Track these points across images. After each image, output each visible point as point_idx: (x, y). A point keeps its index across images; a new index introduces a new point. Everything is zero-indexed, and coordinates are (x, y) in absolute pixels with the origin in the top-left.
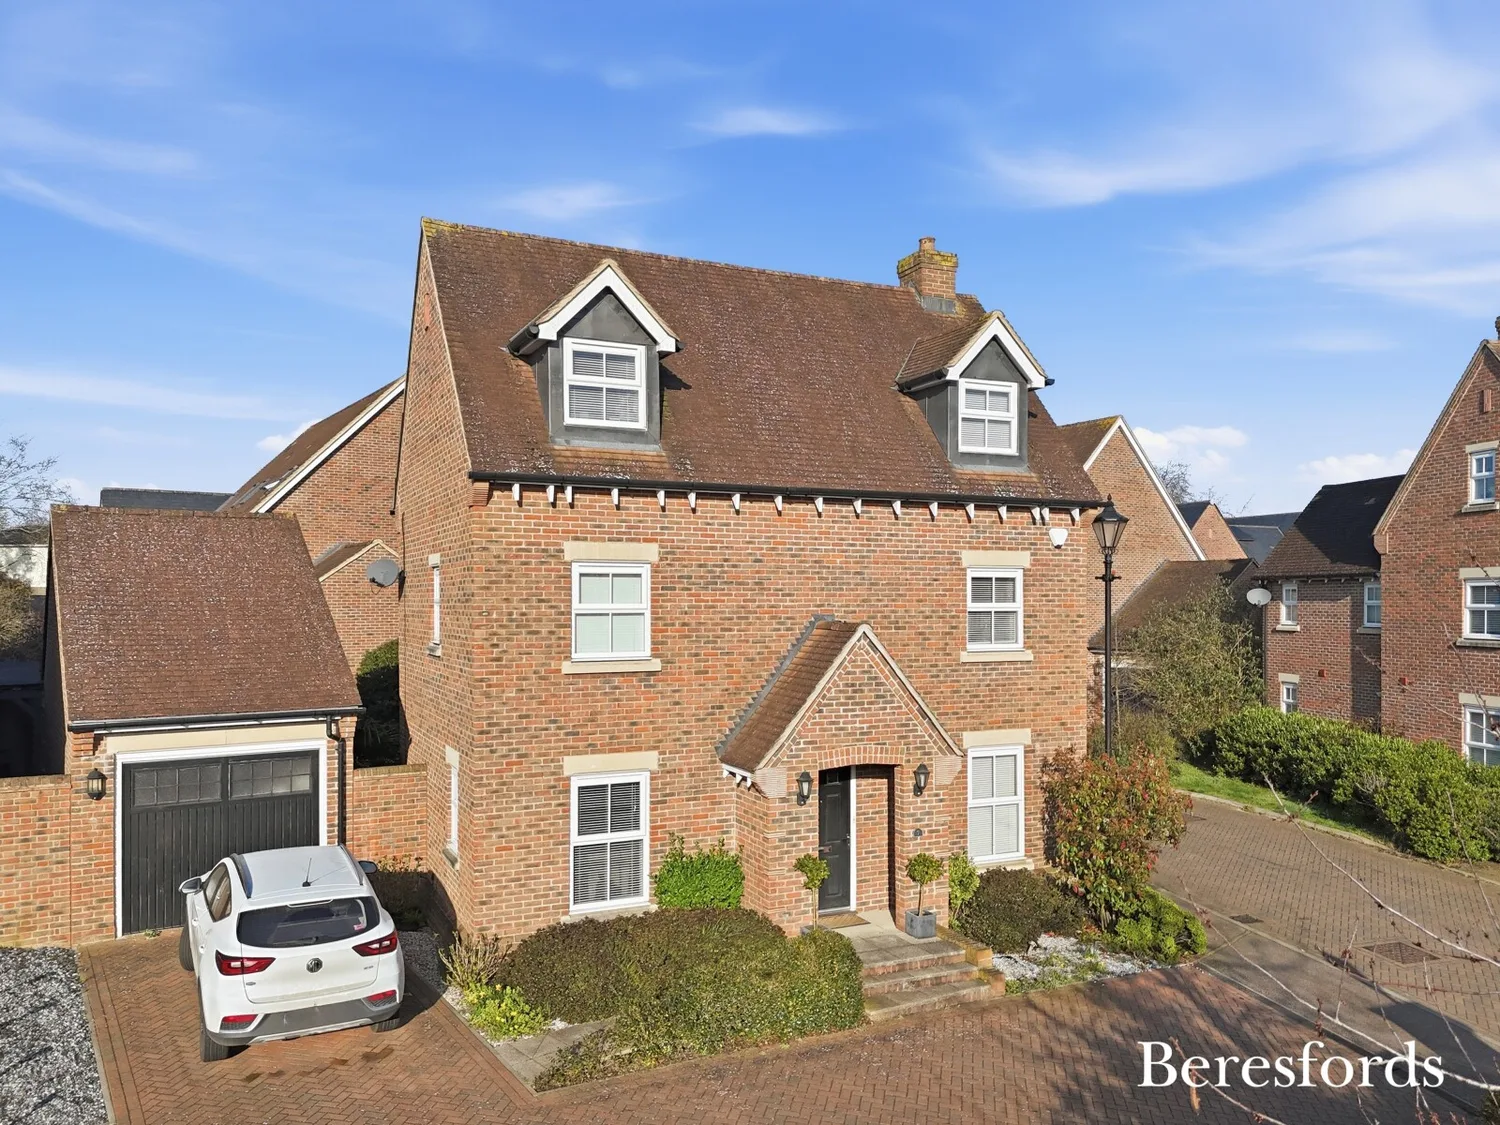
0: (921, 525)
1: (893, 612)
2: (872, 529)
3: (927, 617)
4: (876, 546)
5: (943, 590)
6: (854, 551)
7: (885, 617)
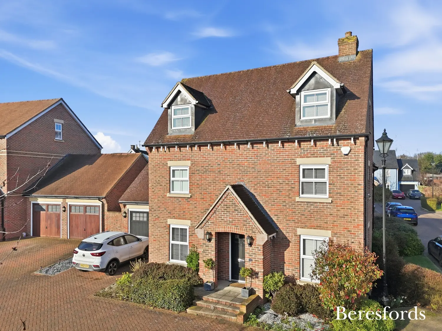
0: (278, 150)
1: (266, 181)
2: (259, 152)
3: (281, 184)
4: (260, 158)
5: (288, 174)
6: (251, 160)
7: (264, 183)
